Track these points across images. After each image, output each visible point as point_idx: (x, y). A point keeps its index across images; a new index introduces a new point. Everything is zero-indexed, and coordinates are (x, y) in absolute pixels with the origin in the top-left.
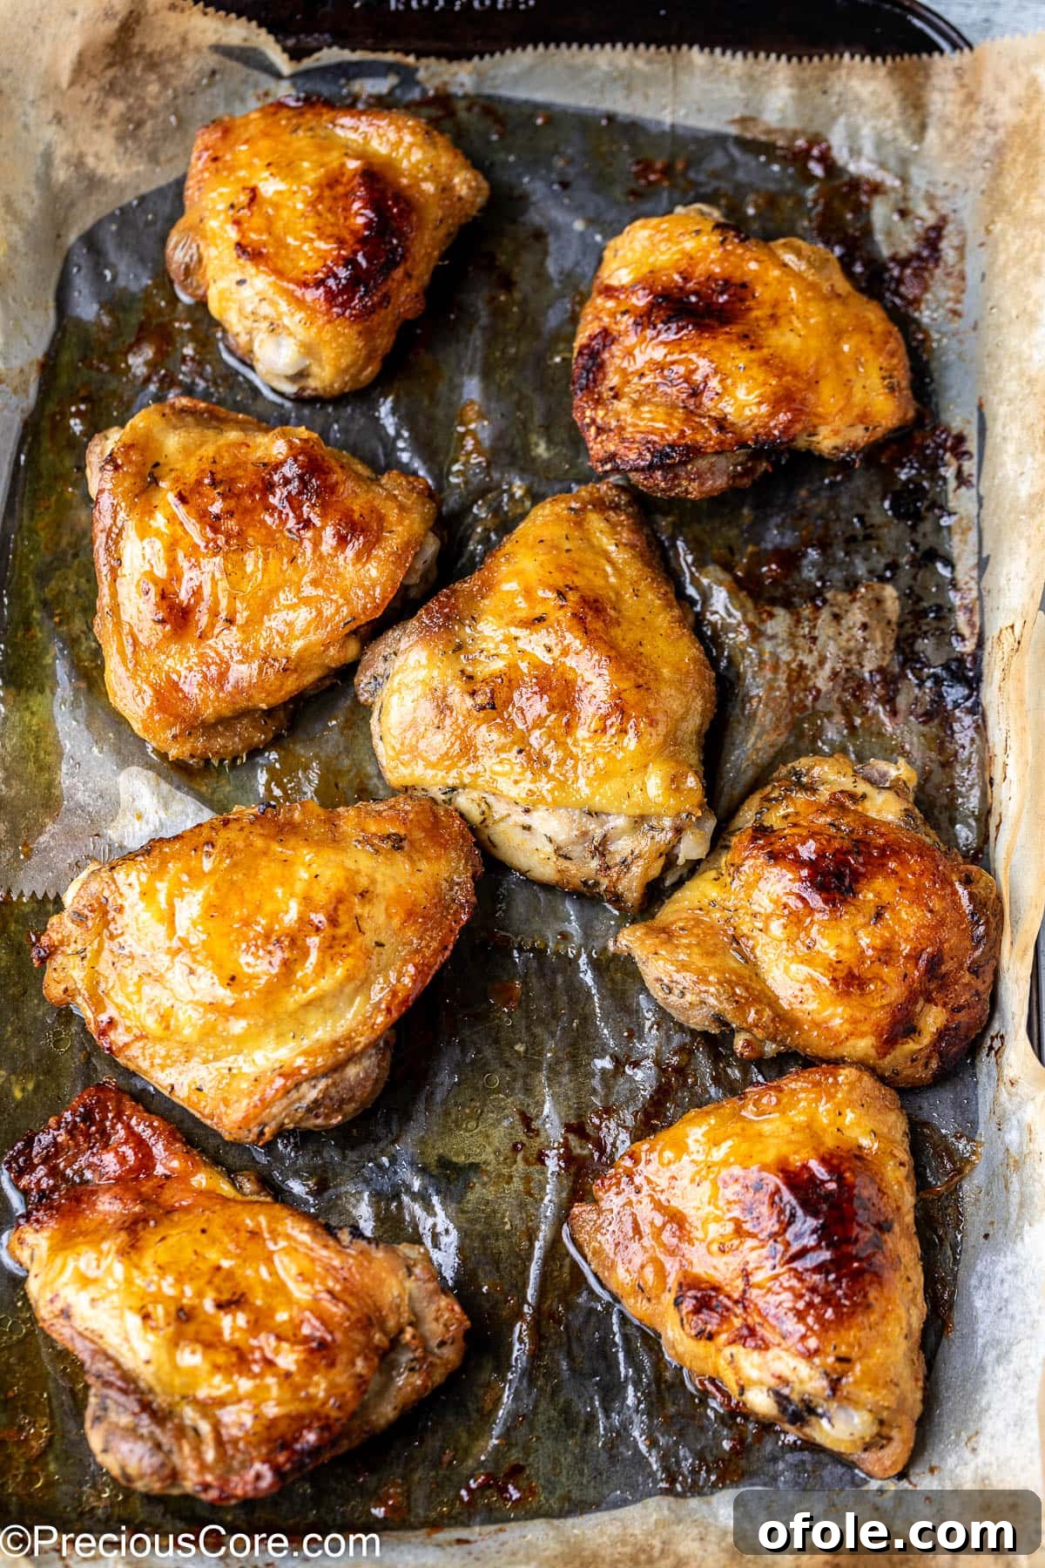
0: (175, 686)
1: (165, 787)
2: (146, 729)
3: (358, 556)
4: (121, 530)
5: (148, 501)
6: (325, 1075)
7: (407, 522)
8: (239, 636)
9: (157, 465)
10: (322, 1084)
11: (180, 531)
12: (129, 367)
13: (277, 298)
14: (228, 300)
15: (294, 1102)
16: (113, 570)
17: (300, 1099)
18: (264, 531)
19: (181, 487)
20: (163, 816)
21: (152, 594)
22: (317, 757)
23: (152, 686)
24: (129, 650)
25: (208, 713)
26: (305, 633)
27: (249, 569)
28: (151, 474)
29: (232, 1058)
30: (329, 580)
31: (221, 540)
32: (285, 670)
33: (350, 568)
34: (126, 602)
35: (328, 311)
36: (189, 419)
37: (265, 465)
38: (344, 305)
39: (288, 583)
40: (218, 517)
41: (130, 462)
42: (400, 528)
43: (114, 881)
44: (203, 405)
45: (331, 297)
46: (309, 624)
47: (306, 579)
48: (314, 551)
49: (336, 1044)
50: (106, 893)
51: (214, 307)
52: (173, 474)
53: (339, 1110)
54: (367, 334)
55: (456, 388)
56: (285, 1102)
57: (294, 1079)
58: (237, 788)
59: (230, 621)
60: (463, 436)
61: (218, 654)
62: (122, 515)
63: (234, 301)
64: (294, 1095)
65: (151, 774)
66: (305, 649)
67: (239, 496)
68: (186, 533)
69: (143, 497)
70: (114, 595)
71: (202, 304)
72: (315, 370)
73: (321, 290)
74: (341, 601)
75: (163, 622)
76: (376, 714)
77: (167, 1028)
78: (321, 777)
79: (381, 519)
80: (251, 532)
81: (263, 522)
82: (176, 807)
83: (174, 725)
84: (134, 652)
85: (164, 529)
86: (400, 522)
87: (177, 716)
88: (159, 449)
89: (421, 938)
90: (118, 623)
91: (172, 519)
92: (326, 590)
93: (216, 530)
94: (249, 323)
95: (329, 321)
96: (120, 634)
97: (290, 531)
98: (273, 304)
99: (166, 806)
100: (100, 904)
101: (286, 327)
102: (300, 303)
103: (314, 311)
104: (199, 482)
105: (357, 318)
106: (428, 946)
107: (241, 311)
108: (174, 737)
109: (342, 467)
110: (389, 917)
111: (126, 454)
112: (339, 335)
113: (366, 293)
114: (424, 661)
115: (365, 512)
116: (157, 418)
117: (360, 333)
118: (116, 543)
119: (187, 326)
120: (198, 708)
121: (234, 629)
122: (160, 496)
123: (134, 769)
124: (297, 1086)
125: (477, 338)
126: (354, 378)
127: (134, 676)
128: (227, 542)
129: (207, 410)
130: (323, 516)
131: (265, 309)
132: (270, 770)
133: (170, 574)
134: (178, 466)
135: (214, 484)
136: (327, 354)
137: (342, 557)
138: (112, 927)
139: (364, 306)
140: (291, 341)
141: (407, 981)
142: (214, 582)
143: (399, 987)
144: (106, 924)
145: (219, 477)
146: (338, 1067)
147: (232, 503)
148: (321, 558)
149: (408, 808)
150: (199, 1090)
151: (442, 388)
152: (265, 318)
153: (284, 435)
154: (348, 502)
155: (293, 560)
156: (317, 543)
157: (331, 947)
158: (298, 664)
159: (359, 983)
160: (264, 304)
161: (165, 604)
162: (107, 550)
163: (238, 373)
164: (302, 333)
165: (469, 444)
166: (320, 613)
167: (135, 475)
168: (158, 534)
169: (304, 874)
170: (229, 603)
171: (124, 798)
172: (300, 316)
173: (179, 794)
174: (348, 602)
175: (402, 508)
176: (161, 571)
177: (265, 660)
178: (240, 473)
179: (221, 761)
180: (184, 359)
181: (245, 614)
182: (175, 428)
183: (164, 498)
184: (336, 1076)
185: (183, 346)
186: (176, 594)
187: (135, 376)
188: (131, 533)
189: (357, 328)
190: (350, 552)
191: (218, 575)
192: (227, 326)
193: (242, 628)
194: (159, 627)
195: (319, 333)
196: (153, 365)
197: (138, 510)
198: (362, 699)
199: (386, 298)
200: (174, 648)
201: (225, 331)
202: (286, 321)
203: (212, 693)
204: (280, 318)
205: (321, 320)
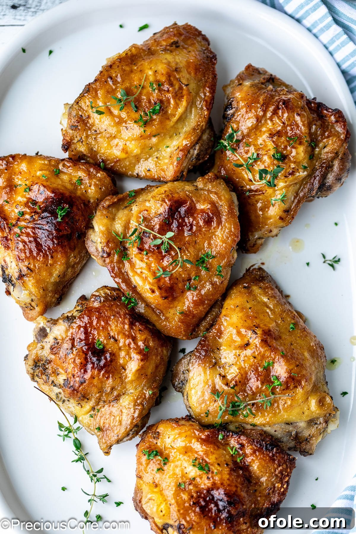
6: (197, 143)
10: (197, 147)
15: (190, 158)
17: (192, 156)
29: (156, 153)
43: (81, 107)
49: (194, 129)
50: (80, 113)
53: (206, 154)
56: (187, 160)
57: (186, 150)
64: (189, 156)
77: (127, 153)
89: (204, 77)
100: (80, 118)
106: (208, 78)
110: (189, 73)
124: (189, 152)
138: (88, 125)
141: (208, 94)
143: (206, 98)
144: (86, 124)
146: (200, 138)
150: (149, 170)
157: (177, 96)
159: (191, 104)
169: (150, 73)
184: (201, 142)
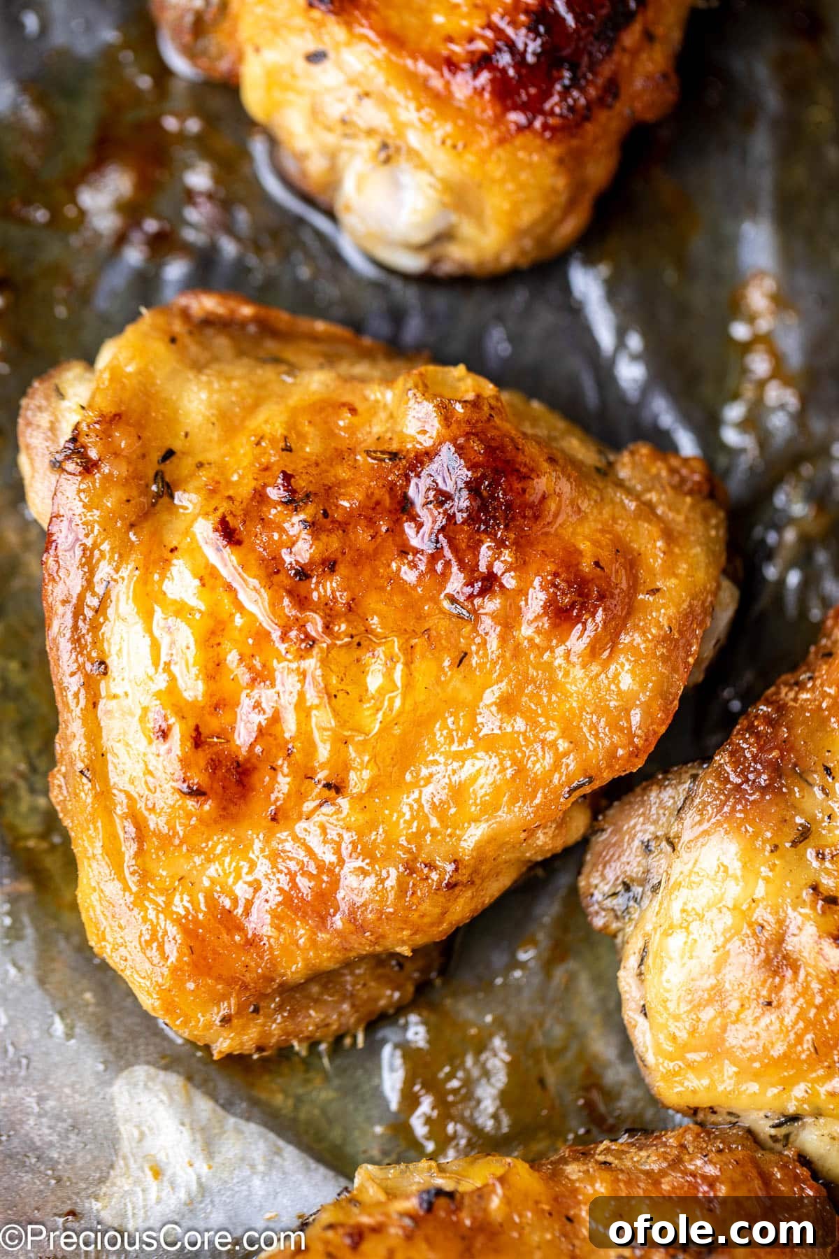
0: (228, 920)
1: (204, 1106)
2: (169, 1008)
3: (594, 651)
4: (104, 600)
5: (156, 536)
7: (683, 568)
8: (357, 818)
9: (169, 454)
11: (226, 601)
12: (82, 213)
13: (393, 92)
14: (286, 88)
16: (91, 686)
18: (398, 600)
19: (224, 507)
20: (204, 1170)
21: (176, 734)
22: (500, 1023)
23: (178, 921)
24: (130, 849)
25: (294, 969)
26: (489, 808)
27: (374, 681)
28: (159, 476)
30: (535, 697)
31: (315, 625)
32: (451, 886)
33: (578, 672)
34: (119, 748)
35: (499, 119)
36: (222, 343)
37: (394, 456)
38: (533, 108)
39: (453, 704)
40: (303, 574)
41: (116, 454)
42: (672, 582)
44: (247, 311)
45: (504, 92)
46: (497, 789)
47: (491, 696)
48: (503, 639)
51: (254, 99)
52: (204, 476)
54: (571, 162)
55: (726, 245)
58: (345, 1092)
59: (335, 788)
60: (745, 348)
61: (310, 852)
62: (104, 570)
63: (300, 92)
65: (175, 1080)
66: (491, 840)
67: (343, 526)
68: (240, 607)
69: (147, 527)
70: (94, 735)
71: (229, 87)
72: (467, 229)
73: (485, 76)
74: (563, 745)
75: (196, 793)
76: (631, 961)
78: (512, 1067)
79: (632, 563)
80: (373, 602)
81: (395, 578)
82: (230, 1147)
83: (225, 997)
84: (140, 853)
85: (193, 602)
86: (670, 571)
87: (230, 981)
88: (172, 420)
90: (104, 795)
91: (208, 578)
92: (532, 722)
93: (302, 602)
94: (331, 139)
95: (502, 141)
96: (109, 811)
97: (453, 600)
98: (385, 103)
99: (209, 1148)
101: (413, 154)
102: (441, 101)
103: (471, 120)
104: (260, 496)
105: (555, 132)
107: (315, 113)
108: (226, 1020)
109: (552, 460)
111: (105, 435)
112: (522, 165)
113: (575, 82)
114: (736, 866)
115: (606, 555)
116: (160, 348)
117: (560, 161)
118: (95, 627)
119: (193, 125)
120: (273, 963)
121: (343, 802)
122: (180, 525)
123: (141, 1072)
125: (761, 145)
126: (541, 242)
127: (140, 900)
128: (327, 628)
129: (257, 320)
130: (520, 566)
131: (371, 115)
132: (409, 1053)
133: (209, 694)
134: (212, 456)
135: (293, 501)
136: (496, 203)
137: (560, 651)
139: (571, 109)
140: (424, 178)
142: (302, 707)
145: (301, 483)
147: (333, 542)
148: (517, 653)
149: (711, 1170)
151: (698, 244)
152: (371, 132)
153: (426, 389)
154: (567, 533)
155: (462, 658)
156: (508, 622)
158: (476, 871)
160: (367, 103)
161: (202, 758)
162: (77, 641)
163: (300, 221)
164: (443, 162)
165: (760, 365)
166: (521, 771)
167: (126, 482)
168: (181, 610)
170: (335, 752)
171: (127, 1131)
172: (444, 129)
173: (232, 1121)
174: (577, 744)
175: (669, 535)
176: (193, 688)
177: (410, 869)
178: (343, 473)
179: (313, 1045)
180: (190, 196)
181: (366, 774)
182: (198, 367)
183: (187, 532)
185: (188, 166)
186: (226, 734)
187: (98, 235)
188: (124, 605)
189: (554, 150)
190: (578, 641)
191: (312, 697)
192: (281, 134)
193: (360, 801)
194: (191, 804)
195: (483, 162)
196: (131, 211)
197: (135, 559)
198: (599, 922)
199: (612, 89)
200: (220, 843)
201: (273, 143)
202: (414, 139)
203: (302, 933)
204: (401, 134)
205: (486, 139)
